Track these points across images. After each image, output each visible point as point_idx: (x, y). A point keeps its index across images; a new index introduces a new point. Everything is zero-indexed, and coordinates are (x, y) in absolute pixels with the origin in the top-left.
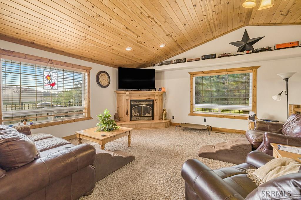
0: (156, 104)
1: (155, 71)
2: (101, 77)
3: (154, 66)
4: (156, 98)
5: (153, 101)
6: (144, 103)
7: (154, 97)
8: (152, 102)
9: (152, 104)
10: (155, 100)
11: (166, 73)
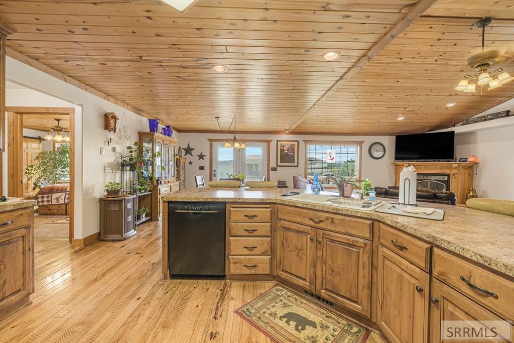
0: (454, 180)
1: (455, 134)
2: (374, 149)
3: (454, 126)
4: (454, 171)
5: (448, 175)
6: (433, 179)
7: (451, 170)
8: (447, 177)
9: (446, 179)
10: (453, 175)
11: (480, 134)
